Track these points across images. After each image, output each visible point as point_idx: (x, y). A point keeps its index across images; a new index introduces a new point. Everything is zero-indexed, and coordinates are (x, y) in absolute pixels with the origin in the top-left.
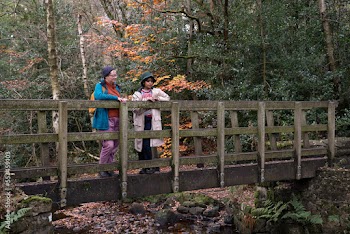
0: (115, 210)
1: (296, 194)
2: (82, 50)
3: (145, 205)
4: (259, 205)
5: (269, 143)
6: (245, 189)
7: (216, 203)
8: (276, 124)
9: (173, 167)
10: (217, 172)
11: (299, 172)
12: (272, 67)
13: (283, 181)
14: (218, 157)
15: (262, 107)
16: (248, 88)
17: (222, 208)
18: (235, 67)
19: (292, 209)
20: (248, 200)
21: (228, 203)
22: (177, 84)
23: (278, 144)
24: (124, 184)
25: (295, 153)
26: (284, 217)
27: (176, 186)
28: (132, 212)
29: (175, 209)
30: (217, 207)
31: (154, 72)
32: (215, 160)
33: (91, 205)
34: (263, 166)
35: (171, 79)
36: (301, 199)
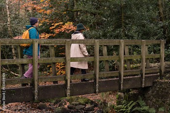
0: (29, 107)
1: (141, 96)
2: (7, 7)
3: (47, 104)
4: (119, 103)
5: (126, 65)
6: (110, 94)
7: (92, 102)
8: (130, 53)
9: (66, 81)
10: (94, 83)
11: (143, 82)
12: (128, 18)
13: (134, 89)
14: (95, 75)
15: (122, 42)
16: (113, 31)
17: (96, 105)
18: (105, 17)
19: (138, 105)
20: (113, 100)
21: (100, 103)
22: (68, 28)
23: (131, 66)
24: (36, 91)
25: (141, 71)
26: (134, 109)
27: (68, 93)
28: (39, 108)
29: (66, 106)
30: (93, 105)
31: (52, 20)
32: (92, 76)
33: (14, 104)
34: (122, 80)
35: (64, 24)
36: (144, 99)
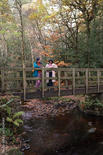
0: (42, 103)
1: (98, 97)
2: (32, 54)
3: (51, 101)
4: (86, 101)
5: (89, 82)
6: (82, 96)
7: (73, 101)
8: (91, 76)
9: (58, 89)
10: (72, 90)
11: (98, 90)
12: (91, 58)
13: (93, 93)
14: (73, 86)
15: (87, 70)
16: (83, 65)
17: (75, 102)
18: (80, 58)
19: (96, 102)
20: (83, 100)
21: (77, 101)
22: (61, 64)
23: (92, 82)
24: (43, 94)
25: (97, 84)
26: (94, 104)
27: (59, 94)
28: (47, 103)
29: (60, 102)
30: (73, 102)
31: (54, 60)
32: (72, 86)
34: (87, 89)
35: (60, 62)
36: (99, 99)
